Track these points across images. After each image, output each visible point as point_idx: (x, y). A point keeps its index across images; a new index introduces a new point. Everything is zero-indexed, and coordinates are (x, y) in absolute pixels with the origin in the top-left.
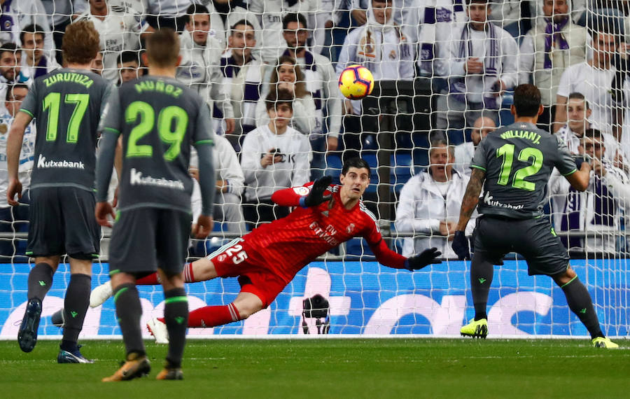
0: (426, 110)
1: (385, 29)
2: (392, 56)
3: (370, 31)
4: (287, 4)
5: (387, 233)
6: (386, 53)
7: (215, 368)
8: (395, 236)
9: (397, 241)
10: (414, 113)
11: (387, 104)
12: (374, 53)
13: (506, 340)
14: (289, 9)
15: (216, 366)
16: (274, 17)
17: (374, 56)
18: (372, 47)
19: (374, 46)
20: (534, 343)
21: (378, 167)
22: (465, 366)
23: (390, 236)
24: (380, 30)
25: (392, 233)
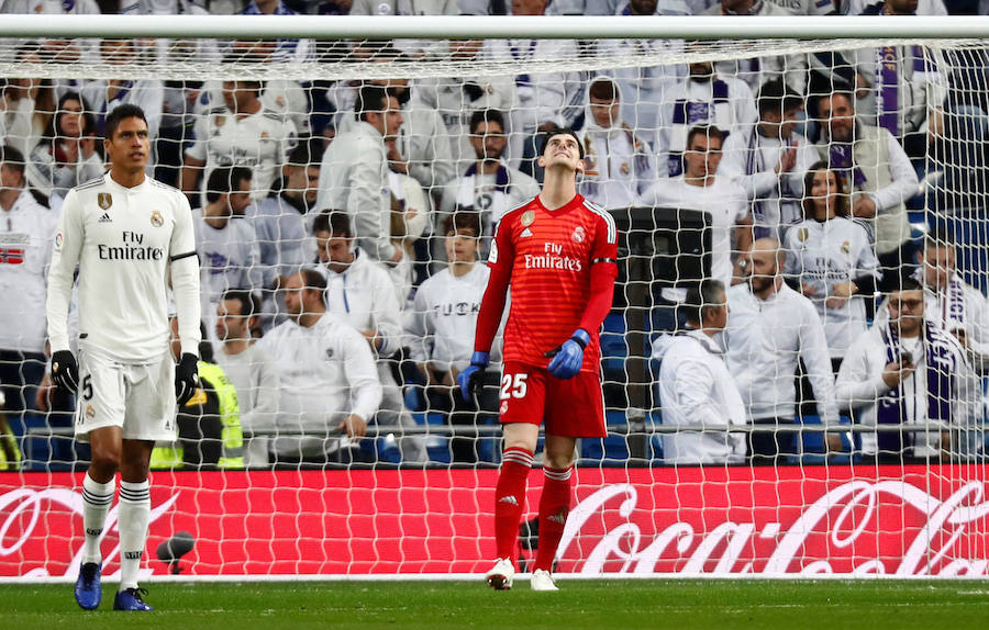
0: (696, 250)
1: (611, 133)
2: (625, 171)
3: (589, 137)
4: (468, 97)
5: (639, 427)
6: (616, 167)
7: (392, 622)
8: (651, 432)
9: (654, 438)
10: (679, 255)
11: (640, 242)
12: (596, 169)
13: (812, 580)
14: (474, 104)
15: (393, 619)
16: (452, 118)
17: (595, 174)
18: (592, 160)
19: (595, 159)
20: (852, 585)
21: (626, 333)
22: (751, 619)
23: (644, 431)
24: (604, 136)
25: (648, 428)
